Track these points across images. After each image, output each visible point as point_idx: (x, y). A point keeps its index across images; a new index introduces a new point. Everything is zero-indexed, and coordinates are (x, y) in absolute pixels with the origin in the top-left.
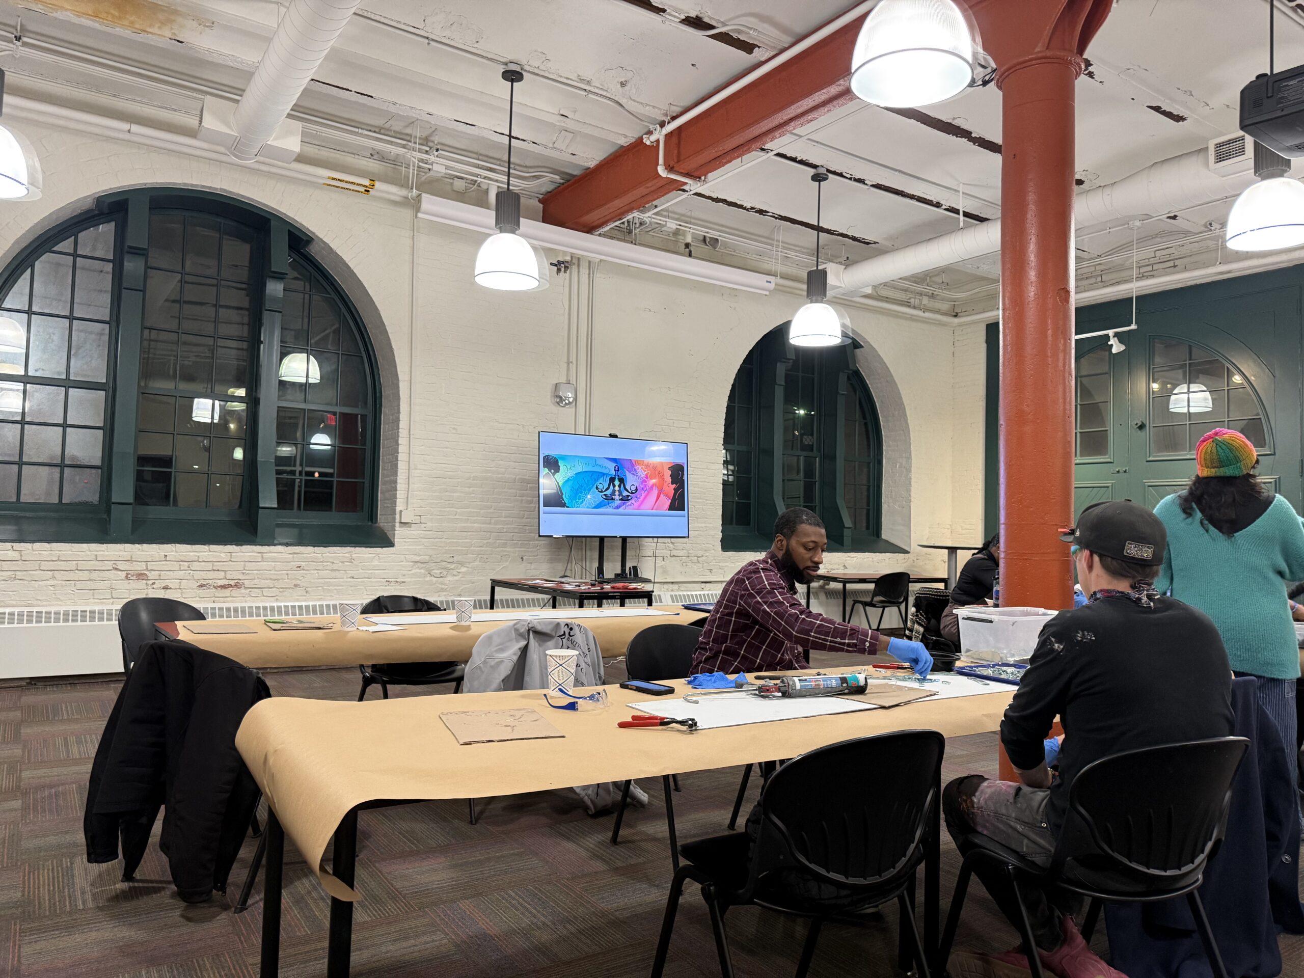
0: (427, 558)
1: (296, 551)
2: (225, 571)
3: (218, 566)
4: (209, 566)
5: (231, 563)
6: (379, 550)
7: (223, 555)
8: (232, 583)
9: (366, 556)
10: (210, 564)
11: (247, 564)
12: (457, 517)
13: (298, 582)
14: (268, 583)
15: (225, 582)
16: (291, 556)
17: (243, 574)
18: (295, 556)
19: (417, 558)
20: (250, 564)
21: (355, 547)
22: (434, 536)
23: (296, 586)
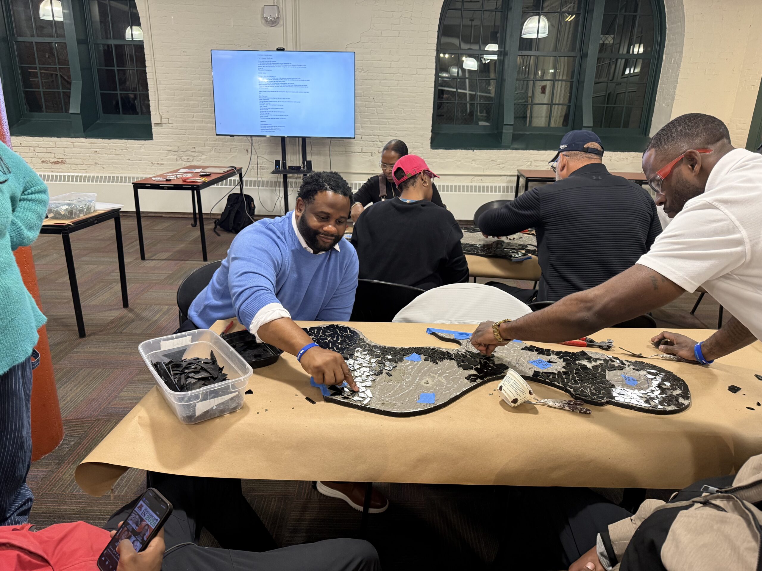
0: (176, 148)
1: (92, 142)
2: (54, 153)
3: (50, 150)
4: (45, 150)
5: (56, 148)
6: (143, 142)
7: (51, 143)
8: (60, 160)
9: (135, 146)
10: (45, 149)
11: (66, 149)
12: (194, 119)
13: (97, 161)
14: (79, 161)
15: (56, 160)
16: (90, 145)
17: (65, 155)
18: (92, 144)
19: (170, 148)
20: (67, 149)
21: (128, 139)
22: (180, 133)
23: (96, 163)
